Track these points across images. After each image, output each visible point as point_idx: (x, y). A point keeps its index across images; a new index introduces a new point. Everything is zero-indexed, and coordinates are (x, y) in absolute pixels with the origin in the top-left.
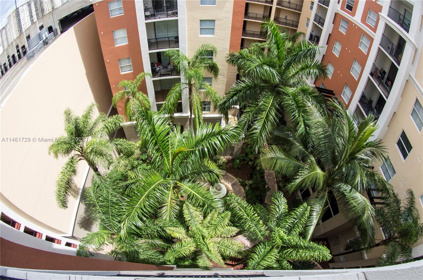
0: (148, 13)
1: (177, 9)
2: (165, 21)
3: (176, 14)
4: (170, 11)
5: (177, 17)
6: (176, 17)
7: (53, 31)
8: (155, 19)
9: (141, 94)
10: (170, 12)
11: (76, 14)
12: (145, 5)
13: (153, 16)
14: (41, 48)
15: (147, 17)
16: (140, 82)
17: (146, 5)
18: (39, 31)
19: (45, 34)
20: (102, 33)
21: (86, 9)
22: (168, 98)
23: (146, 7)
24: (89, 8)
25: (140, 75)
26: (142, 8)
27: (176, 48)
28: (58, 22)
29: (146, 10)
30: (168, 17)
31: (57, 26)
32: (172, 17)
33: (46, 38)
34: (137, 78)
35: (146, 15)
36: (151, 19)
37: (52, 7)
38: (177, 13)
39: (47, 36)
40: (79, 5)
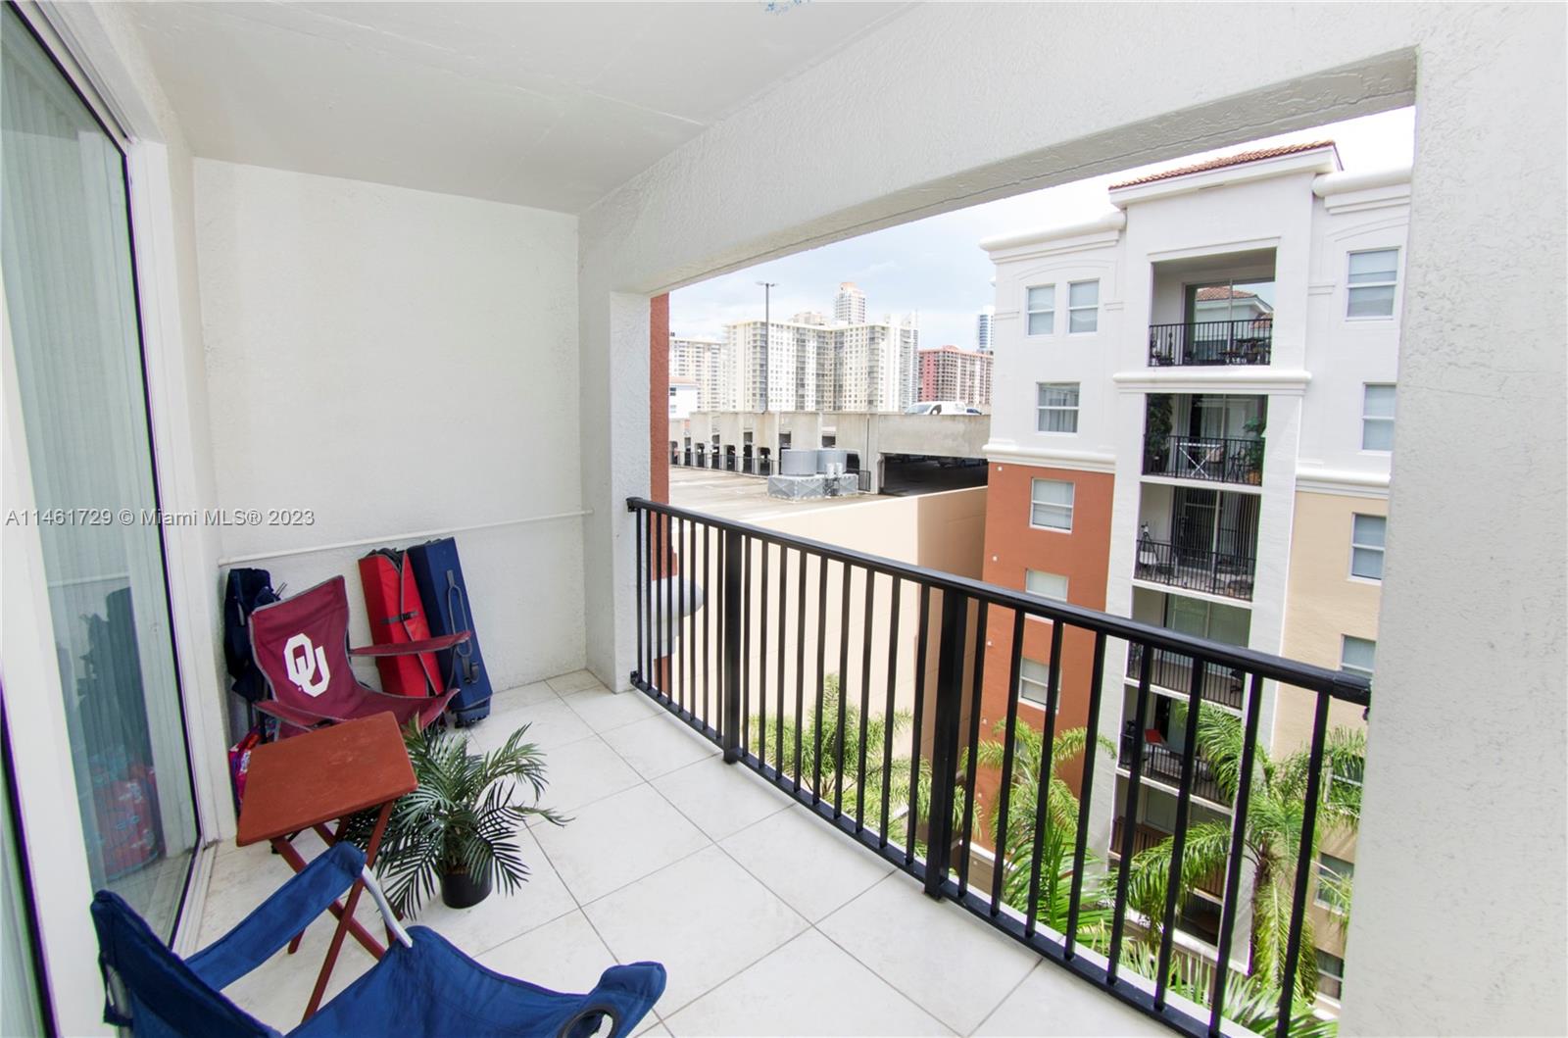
0: (1148, 559)
1: (1253, 574)
2: (1206, 602)
3: (1246, 589)
4: (1226, 572)
5: (1250, 600)
6: (1245, 599)
7: (858, 473)
8: (1168, 584)
9: (1062, 789)
10: (1226, 578)
11: (936, 464)
12: (1143, 527)
13: (1164, 572)
14: (814, 492)
15: (1142, 569)
16: (1072, 752)
17: (1146, 530)
18: (820, 447)
19: (836, 468)
20: (995, 558)
21: (967, 463)
22: (1156, 849)
23: (1146, 535)
24: (979, 465)
25: (1075, 730)
26: (1133, 536)
27: (1231, 706)
28: (879, 457)
29: (1145, 543)
30: (1214, 593)
31: (872, 465)
32: (1229, 596)
33: (835, 479)
34: (1065, 738)
35: (1141, 560)
36: (1155, 581)
37: (869, 395)
38: (1251, 587)
39: (840, 475)
40: (949, 443)
